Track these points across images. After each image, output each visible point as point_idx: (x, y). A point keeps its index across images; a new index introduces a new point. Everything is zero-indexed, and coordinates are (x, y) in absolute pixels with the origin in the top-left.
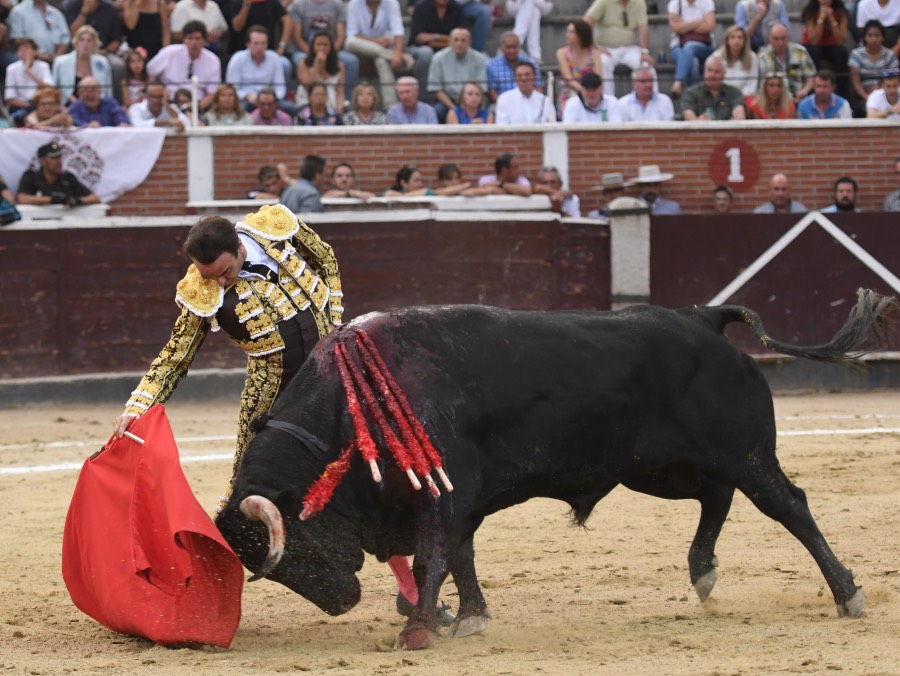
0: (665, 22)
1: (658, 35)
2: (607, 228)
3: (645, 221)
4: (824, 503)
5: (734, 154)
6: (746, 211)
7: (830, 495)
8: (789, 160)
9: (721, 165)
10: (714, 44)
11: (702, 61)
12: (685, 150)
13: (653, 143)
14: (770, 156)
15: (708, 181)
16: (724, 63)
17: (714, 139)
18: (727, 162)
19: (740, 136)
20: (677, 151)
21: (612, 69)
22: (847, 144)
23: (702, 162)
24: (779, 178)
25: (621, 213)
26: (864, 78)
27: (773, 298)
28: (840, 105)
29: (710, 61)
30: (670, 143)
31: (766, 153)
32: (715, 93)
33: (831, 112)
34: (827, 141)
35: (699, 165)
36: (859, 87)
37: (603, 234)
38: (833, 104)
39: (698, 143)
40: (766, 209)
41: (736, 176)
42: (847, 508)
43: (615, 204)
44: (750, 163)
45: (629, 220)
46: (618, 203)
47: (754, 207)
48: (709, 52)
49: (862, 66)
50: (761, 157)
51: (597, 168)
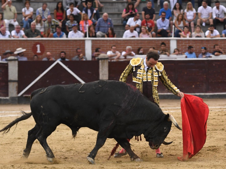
0: (21, 14)
1: (19, 17)
2: (7, 64)
3: (17, 62)
4: (62, 132)
5: (38, 46)
6: (41, 60)
7: (63, 130)
8: (52, 48)
9: (35, 49)
10: (33, 19)
11: (30, 23)
12: (26, 45)
13: (18, 43)
14: (47, 47)
15: (32, 52)
16: (36, 24)
17: (34, 42)
18: (37, 48)
19: (40, 42)
20: (24, 45)
21: (8, 25)
22: (66, 44)
23: (31, 48)
24: (48, 53)
25: (11, 60)
26: (69, 28)
27: (48, 81)
28: (63, 34)
29: (32, 23)
30: (23, 43)
31: (46, 46)
32: (33, 31)
33: (61, 36)
34: (61, 43)
35: (30, 49)
36: (68, 30)
37: (6, 65)
38: (61, 34)
39: (30, 43)
40: (45, 59)
41: (39, 51)
42: (68, 133)
43: (9, 58)
44: (42, 48)
45: (13, 62)
46: (10, 58)
47: (42, 59)
48: (32, 21)
49: (69, 25)
50: (45, 47)
51: (5, 49)
